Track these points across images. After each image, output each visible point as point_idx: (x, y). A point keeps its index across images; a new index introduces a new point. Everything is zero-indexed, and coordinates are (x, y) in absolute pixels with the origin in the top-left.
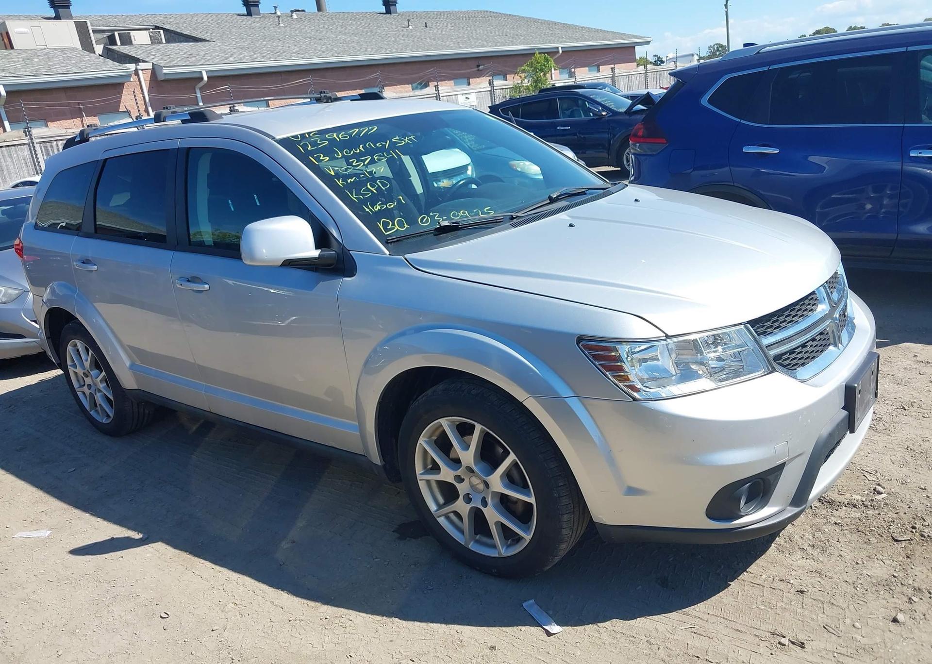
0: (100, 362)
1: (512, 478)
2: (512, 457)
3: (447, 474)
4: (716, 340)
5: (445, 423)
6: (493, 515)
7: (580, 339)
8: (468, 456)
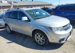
0: (9, 28)
1: (43, 38)
2: (43, 37)
3: (37, 38)
4: (60, 28)
5: (38, 34)
6: (41, 41)
7: (49, 27)
8: (39, 36)
